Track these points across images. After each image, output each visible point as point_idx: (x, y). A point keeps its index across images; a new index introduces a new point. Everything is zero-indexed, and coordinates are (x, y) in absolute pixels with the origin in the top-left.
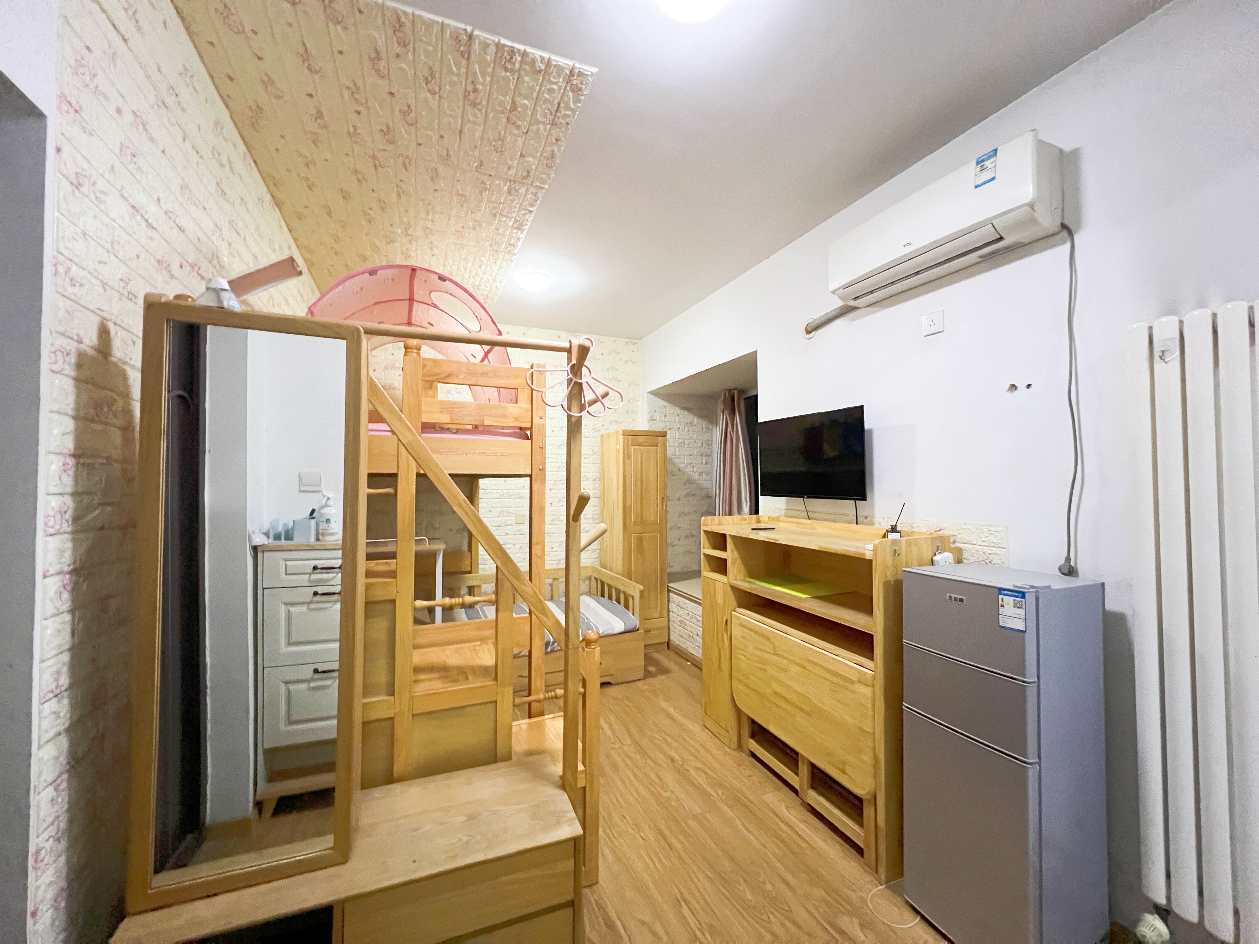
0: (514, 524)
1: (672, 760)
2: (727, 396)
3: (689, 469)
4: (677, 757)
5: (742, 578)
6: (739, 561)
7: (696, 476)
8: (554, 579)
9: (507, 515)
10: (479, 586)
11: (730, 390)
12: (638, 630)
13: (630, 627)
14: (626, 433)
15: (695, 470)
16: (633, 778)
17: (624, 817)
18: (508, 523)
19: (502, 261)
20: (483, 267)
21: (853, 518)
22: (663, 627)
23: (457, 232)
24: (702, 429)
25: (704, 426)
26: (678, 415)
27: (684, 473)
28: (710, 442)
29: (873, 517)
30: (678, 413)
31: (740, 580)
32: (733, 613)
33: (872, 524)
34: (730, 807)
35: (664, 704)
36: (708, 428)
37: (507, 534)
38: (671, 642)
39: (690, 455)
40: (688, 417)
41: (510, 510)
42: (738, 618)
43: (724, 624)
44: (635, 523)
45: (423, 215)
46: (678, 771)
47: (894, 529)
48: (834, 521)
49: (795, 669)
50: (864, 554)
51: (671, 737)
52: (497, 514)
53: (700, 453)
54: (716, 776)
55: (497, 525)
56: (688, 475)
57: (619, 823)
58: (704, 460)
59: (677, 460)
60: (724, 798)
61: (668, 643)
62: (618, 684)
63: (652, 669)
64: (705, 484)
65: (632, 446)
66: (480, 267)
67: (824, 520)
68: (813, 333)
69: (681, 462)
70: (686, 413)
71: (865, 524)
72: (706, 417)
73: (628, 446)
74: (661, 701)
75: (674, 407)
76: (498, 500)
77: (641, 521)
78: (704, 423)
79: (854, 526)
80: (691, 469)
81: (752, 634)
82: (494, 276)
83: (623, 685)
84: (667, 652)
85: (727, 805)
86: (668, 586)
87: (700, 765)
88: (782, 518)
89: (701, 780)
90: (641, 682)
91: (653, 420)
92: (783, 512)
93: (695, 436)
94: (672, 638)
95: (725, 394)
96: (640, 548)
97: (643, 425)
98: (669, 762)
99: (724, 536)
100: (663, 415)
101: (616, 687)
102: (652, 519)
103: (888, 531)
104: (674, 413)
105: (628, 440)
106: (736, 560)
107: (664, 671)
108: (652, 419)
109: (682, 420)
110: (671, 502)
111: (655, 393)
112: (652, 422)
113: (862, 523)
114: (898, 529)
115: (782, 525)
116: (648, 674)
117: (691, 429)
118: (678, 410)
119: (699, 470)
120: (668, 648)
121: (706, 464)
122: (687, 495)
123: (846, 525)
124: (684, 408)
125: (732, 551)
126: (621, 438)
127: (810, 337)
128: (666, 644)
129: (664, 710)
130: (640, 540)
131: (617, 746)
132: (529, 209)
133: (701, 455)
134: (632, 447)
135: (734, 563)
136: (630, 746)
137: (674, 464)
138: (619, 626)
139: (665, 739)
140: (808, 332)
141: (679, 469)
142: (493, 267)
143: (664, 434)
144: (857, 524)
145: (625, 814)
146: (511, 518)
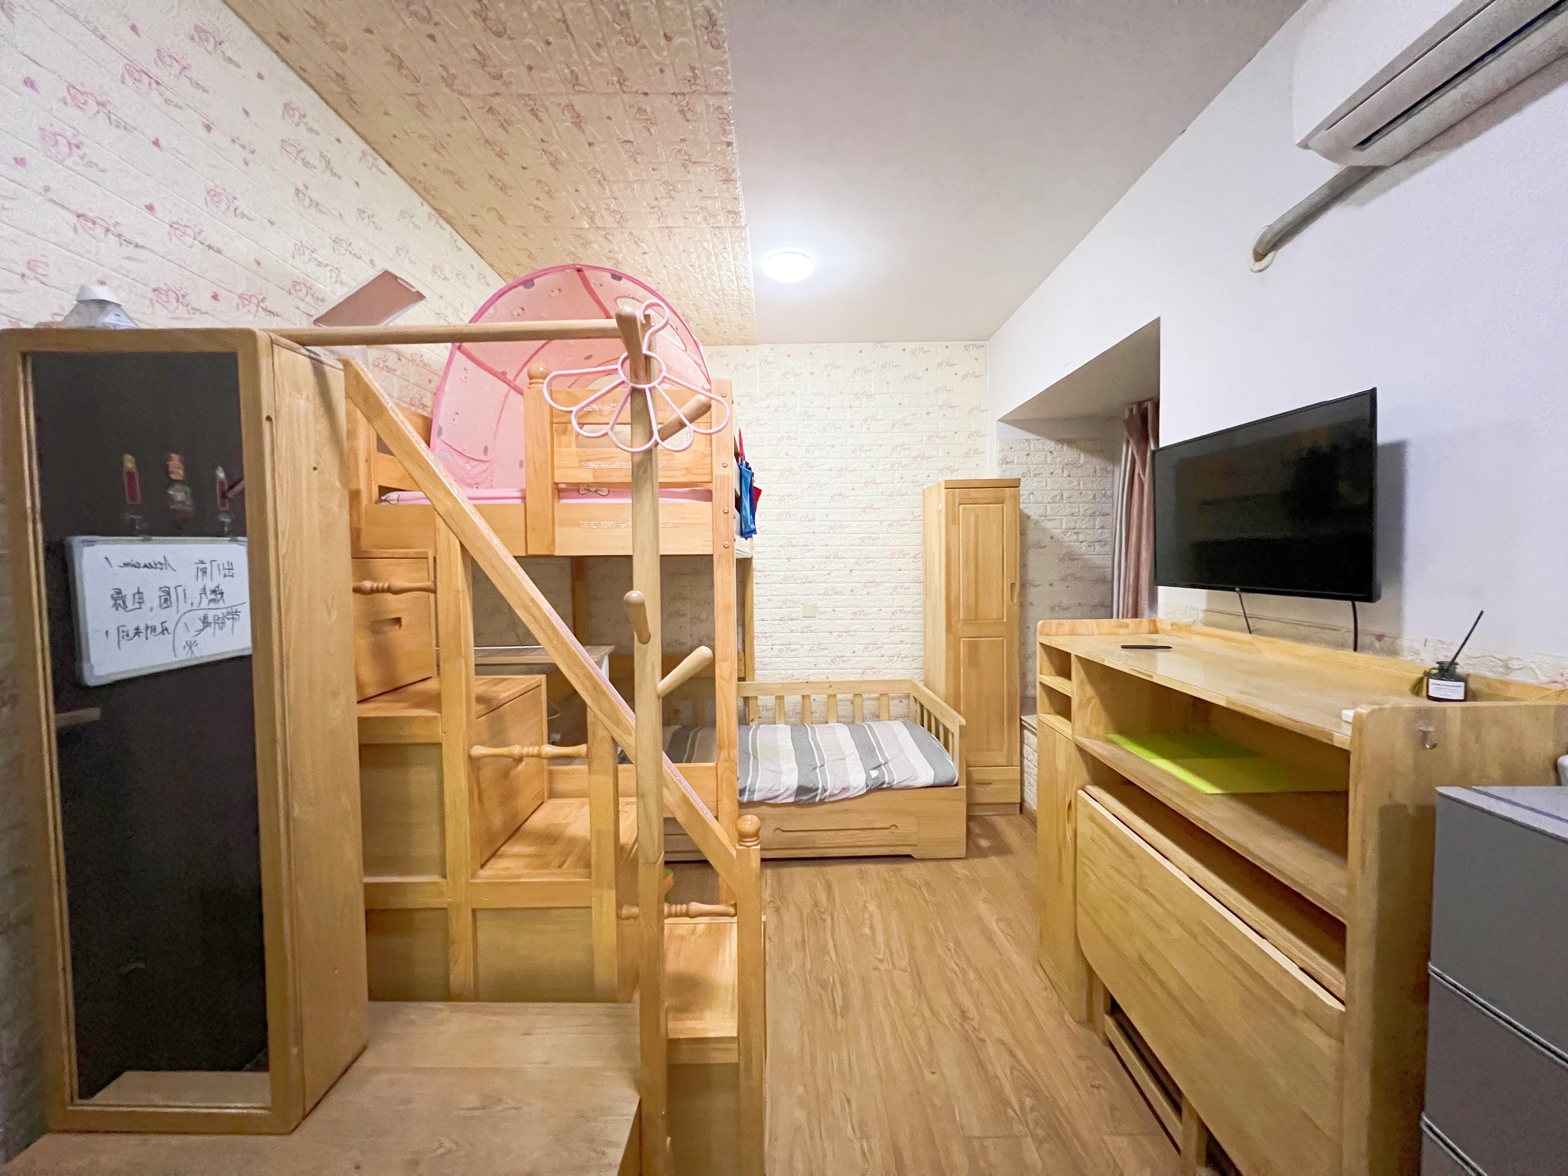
0: (801, 618)
1: (964, 1014)
2: (1134, 412)
3: (1070, 538)
4: (973, 1013)
5: (1101, 733)
6: (1096, 702)
7: (1083, 548)
8: (855, 695)
9: (792, 605)
10: (756, 698)
11: (1140, 404)
12: (957, 785)
13: (943, 778)
14: (951, 486)
15: (1081, 538)
16: (888, 1030)
17: (849, 1101)
18: (793, 616)
19: (733, 243)
20: (713, 259)
21: (1347, 634)
22: (1010, 781)
23: (652, 208)
24: (1095, 472)
25: (1098, 468)
26: (1051, 452)
27: (1060, 543)
28: (1109, 493)
29: (1399, 637)
30: (1052, 449)
31: (1097, 738)
32: (1080, 792)
33: (1393, 652)
34: (1039, 1142)
35: (984, 909)
36: (1105, 470)
37: (792, 631)
38: (1026, 805)
39: (1072, 514)
40: (1068, 454)
41: (796, 599)
42: (1087, 805)
43: (1067, 807)
44: (966, 621)
45: (597, 189)
46: (966, 1039)
47: (1446, 671)
48: (1305, 639)
49: (1175, 931)
50: (1330, 735)
51: (976, 970)
52: (779, 604)
53: (1090, 512)
54: (1029, 1068)
55: (778, 618)
56: (1069, 547)
57: (838, 1111)
58: (1097, 523)
59: (1048, 525)
60: (1030, 1117)
61: (1022, 805)
62: (922, 860)
63: (984, 843)
64: (1098, 561)
65: (960, 504)
66: (709, 259)
67: (1283, 636)
68: (1270, 255)
69: (1054, 527)
70: (1065, 448)
71: (1376, 651)
72: (1102, 451)
73: (954, 503)
74: (981, 902)
75: (1043, 440)
76: (779, 586)
77: (975, 617)
78: (1097, 463)
79: (1347, 655)
80: (1074, 537)
81: (1106, 838)
82: (733, 269)
83: (931, 864)
84: (1018, 819)
85: (1034, 1136)
86: (1021, 720)
87: (1009, 1040)
88: (1200, 628)
89: (1000, 1066)
90: (960, 863)
91: (1007, 463)
92: (1201, 615)
93: (1082, 483)
94: (1027, 798)
95: (1131, 410)
96: (973, 659)
97: (991, 471)
98: (957, 1015)
99: (1068, 655)
100: (1025, 453)
101: (920, 864)
102: (995, 615)
103: (1428, 675)
104: (1043, 450)
105: (954, 496)
106: (1089, 700)
107: (1001, 849)
108: (1005, 462)
109: (1058, 460)
110: (1037, 589)
111: (1007, 420)
112: (1004, 466)
113: (1370, 649)
114: (1459, 670)
115: (1196, 640)
116: (972, 850)
117: (1074, 472)
118: (1050, 445)
119: (1089, 538)
120: (1021, 811)
121: (1102, 527)
122: (1064, 579)
123: (1330, 651)
124: (1061, 441)
125: (1081, 683)
126: (943, 491)
127: (1261, 267)
128: (1018, 806)
129: (979, 919)
130: (973, 647)
131: (883, 967)
132: (724, 139)
133: (1093, 515)
134: (961, 506)
135: (1082, 706)
136: (904, 970)
137: (1044, 530)
138: (926, 776)
139: (963, 972)
140: (1259, 256)
141: (1052, 538)
142: (726, 255)
143: (1015, 484)
144: (1355, 649)
145: (852, 1097)
146: (797, 609)
